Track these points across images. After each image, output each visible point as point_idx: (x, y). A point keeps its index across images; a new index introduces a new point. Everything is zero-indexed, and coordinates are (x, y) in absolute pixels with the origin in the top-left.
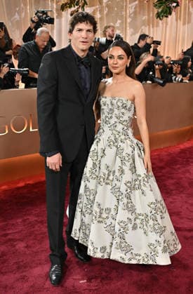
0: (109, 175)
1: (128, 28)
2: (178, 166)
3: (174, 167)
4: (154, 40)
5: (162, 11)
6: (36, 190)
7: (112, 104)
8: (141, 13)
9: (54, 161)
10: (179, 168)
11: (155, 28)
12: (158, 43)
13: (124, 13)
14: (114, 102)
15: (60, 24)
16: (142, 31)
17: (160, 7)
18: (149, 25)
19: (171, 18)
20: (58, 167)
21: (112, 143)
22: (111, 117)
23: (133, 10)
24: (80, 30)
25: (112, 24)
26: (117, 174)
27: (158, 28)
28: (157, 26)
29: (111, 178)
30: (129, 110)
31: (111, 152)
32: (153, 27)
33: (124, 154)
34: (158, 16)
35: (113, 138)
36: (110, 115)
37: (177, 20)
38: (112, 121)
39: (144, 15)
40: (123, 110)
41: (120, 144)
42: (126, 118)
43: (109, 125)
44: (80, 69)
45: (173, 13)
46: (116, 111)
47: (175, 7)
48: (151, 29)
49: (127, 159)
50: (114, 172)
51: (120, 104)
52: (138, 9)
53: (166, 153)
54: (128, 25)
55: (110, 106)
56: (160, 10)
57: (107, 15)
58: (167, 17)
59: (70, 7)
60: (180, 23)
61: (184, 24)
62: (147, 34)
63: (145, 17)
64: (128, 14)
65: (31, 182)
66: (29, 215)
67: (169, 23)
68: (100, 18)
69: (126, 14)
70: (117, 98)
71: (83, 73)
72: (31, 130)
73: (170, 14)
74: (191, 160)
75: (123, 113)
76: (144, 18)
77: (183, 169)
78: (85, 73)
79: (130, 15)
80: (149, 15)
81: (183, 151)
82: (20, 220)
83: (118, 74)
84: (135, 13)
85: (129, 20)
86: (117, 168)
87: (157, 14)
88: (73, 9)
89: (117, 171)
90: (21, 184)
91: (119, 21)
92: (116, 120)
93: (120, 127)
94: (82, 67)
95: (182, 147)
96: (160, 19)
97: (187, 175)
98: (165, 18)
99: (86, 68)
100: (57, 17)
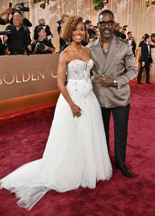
5: (98, 5)
6: (22, 119)
8: (86, 6)
11: (95, 16)
13: (75, 6)
15: (34, 12)
16: (87, 18)
17: (96, 3)
23: (81, 4)
25: (67, 13)
39: (88, 7)
45: (105, 7)
47: (106, 3)
48: (92, 17)
52: (84, 3)
54: (77, 14)
56: (96, 5)
57: (65, 6)
58: (101, 9)
59: (40, 1)
62: (90, 20)
63: (88, 9)
64: (78, 7)
65: (19, 115)
66: (18, 134)
68: (60, 9)
72: (17, 82)
73: (103, 7)
80: (91, 8)
82: (13, 137)
84: (82, 6)
85: (78, 11)
87: (95, 7)
88: (42, 3)
90: (13, 116)
91: (72, 11)
96: (97, 11)
100: (32, 8)
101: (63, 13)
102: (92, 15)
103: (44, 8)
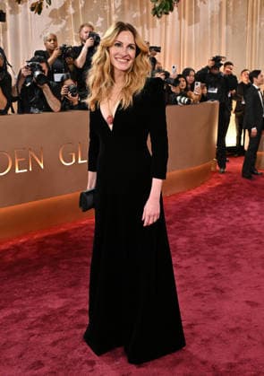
2: (191, 219)
3: (185, 220)
4: (151, 45)
5: (160, 6)
8: (131, 7)
10: (192, 222)
11: (151, 29)
12: (158, 49)
13: (107, 7)
15: (16, 21)
18: (142, 25)
19: (173, 16)
23: (120, 4)
25: (90, 23)
27: (155, 30)
28: (154, 26)
32: (148, 28)
34: (156, 12)
37: (180, 18)
39: (135, 10)
45: (175, 9)
48: (146, 29)
52: (126, 3)
53: (173, 203)
56: (157, 5)
57: (84, 8)
58: (167, 14)
60: (185, 22)
61: (190, 24)
63: (137, 14)
64: (113, 10)
67: (170, 23)
68: (74, 15)
69: (110, 9)
73: (172, 9)
74: (207, 210)
76: (134, 16)
77: (197, 223)
79: (116, 10)
80: (141, 12)
81: (196, 199)
84: (122, 7)
87: (154, 9)
91: (100, 19)
95: (194, 193)
96: (158, 17)
97: (204, 230)
98: (164, 16)
100: (11, 12)
101: (82, 23)
102: (145, 26)
103: (39, 13)
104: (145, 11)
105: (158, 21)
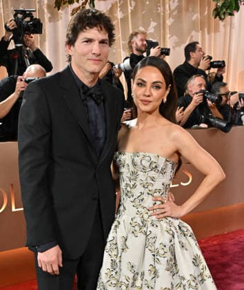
0: (135, 280)
1: (168, 36)
7: (134, 164)
9: (49, 259)
11: (213, 34)
14: (137, 160)
16: (190, 40)
18: (202, 29)
20: (56, 268)
21: (137, 228)
22: (134, 186)
23: (176, 4)
24: (89, 41)
26: (148, 277)
27: (218, 34)
28: (217, 30)
29: (138, 283)
30: (163, 172)
31: (136, 243)
32: (209, 33)
33: (157, 245)
34: (217, 13)
35: (138, 220)
36: (132, 183)
38: (136, 192)
39: (194, 11)
40: (152, 174)
41: (150, 228)
42: (158, 185)
43: (132, 199)
44: (87, 106)
46: (141, 176)
49: (161, 252)
50: (143, 274)
51: (146, 163)
54: (167, 30)
55: (132, 168)
56: (220, 4)
58: (231, 14)
59: (71, 2)
63: (196, 16)
64: (168, 12)
68: (122, 19)
70: (141, 154)
71: (92, 113)
72: (14, 209)
73: (237, 9)
75: (153, 179)
76: (194, 17)
78: (95, 112)
79: (172, 12)
83: (150, 113)
84: (179, 8)
85: (169, 22)
86: (146, 268)
87: (216, 9)
89: (147, 273)
91: (153, 24)
92: (142, 190)
93: (149, 202)
94: (91, 103)
96: (221, 19)
99: (98, 104)
102: (206, 30)
104: (206, 13)
105: (221, 23)
